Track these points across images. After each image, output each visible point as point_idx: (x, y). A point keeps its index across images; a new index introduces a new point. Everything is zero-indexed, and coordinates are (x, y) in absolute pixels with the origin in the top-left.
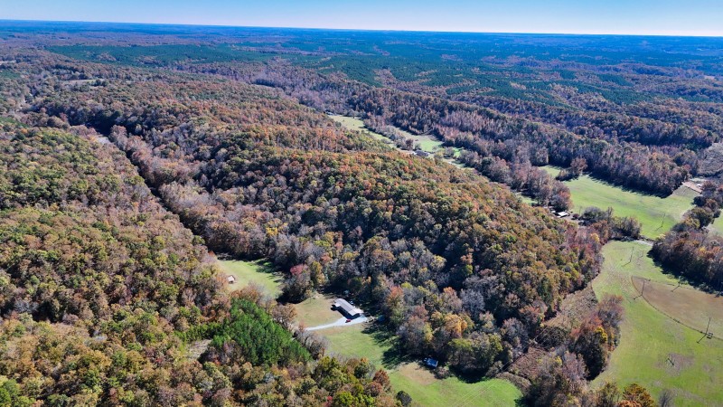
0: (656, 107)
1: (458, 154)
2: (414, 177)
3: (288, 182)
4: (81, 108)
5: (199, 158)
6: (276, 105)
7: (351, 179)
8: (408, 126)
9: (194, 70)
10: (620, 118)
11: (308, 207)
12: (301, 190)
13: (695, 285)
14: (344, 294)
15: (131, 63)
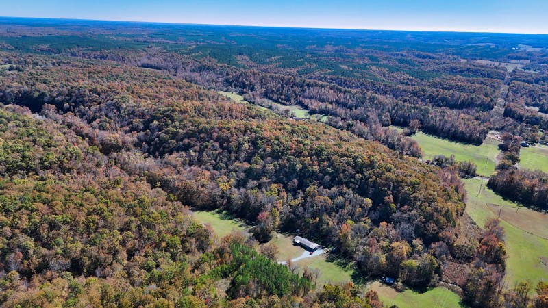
0: (447, 81)
1: (325, 119)
2: (318, 139)
3: (221, 146)
4: (9, 90)
5: (134, 129)
6: (175, 84)
7: (276, 142)
8: (278, 99)
9: (87, 56)
10: (429, 90)
11: (246, 166)
12: (237, 152)
13: (528, 206)
14: (297, 232)
15: (28, 50)
